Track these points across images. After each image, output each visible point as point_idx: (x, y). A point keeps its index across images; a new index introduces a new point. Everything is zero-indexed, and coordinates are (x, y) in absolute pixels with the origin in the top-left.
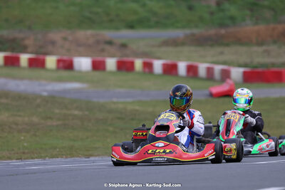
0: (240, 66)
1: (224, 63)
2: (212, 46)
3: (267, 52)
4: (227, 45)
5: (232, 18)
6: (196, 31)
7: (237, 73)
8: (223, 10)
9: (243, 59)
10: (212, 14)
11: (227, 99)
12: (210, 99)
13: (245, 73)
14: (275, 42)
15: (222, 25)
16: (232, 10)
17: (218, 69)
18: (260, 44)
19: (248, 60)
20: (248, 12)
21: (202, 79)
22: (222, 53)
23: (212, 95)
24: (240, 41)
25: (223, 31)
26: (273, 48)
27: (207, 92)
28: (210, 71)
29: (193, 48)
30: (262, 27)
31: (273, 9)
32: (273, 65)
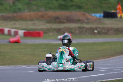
0: (22, 29)
1: (16, 28)
2: (10, 21)
3: (34, 24)
4: (17, 20)
5: (19, 9)
6: (3, 14)
7: (21, 33)
8: (15, 6)
9: (24, 27)
10: (11, 7)
11: (16, 44)
12: (9, 44)
13: (24, 33)
14: (37, 20)
15: (15, 12)
16: (19, 5)
17: (13, 31)
18: (31, 20)
19: (26, 27)
20: (26, 7)
21: (6, 35)
22: (15, 24)
23: (10, 42)
24: (22, 19)
25: (15, 15)
26: (37, 22)
27: (8, 41)
28: (9, 31)
29: (2, 22)
30: (32, 13)
32: (37, 29)
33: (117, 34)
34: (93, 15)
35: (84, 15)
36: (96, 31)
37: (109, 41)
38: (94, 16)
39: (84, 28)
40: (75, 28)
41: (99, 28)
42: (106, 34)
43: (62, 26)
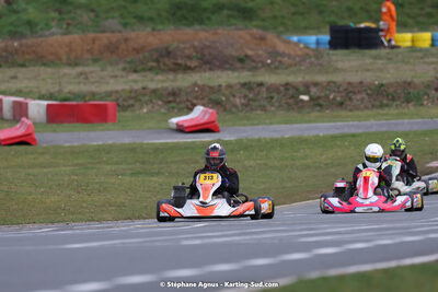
0: (41, 98)
1: (18, 93)
3: (85, 75)
4: (23, 66)
5: (29, 23)
7: (37, 108)
8: (16, 12)
14: (95, 61)
15: (14, 35)
17: (8, 101)
20: (54, 15)
22: (15, 77)
24: (42, 59)
25: (16, 44)
26: (95, 68)
30: (75, 37)
31: (92, 11)
32: (93, 94)
33: (382, 106)
34: (295, 39)
35: (262, 39)
36: (305, 98)
37: (353, 131)
38: (297, 44)
39: (261, 85)
40: (229, 86)
41: (316, 84)
42: (341, 104)
43: (183, 81)
